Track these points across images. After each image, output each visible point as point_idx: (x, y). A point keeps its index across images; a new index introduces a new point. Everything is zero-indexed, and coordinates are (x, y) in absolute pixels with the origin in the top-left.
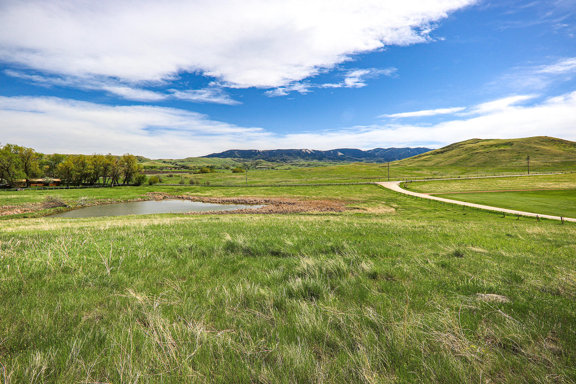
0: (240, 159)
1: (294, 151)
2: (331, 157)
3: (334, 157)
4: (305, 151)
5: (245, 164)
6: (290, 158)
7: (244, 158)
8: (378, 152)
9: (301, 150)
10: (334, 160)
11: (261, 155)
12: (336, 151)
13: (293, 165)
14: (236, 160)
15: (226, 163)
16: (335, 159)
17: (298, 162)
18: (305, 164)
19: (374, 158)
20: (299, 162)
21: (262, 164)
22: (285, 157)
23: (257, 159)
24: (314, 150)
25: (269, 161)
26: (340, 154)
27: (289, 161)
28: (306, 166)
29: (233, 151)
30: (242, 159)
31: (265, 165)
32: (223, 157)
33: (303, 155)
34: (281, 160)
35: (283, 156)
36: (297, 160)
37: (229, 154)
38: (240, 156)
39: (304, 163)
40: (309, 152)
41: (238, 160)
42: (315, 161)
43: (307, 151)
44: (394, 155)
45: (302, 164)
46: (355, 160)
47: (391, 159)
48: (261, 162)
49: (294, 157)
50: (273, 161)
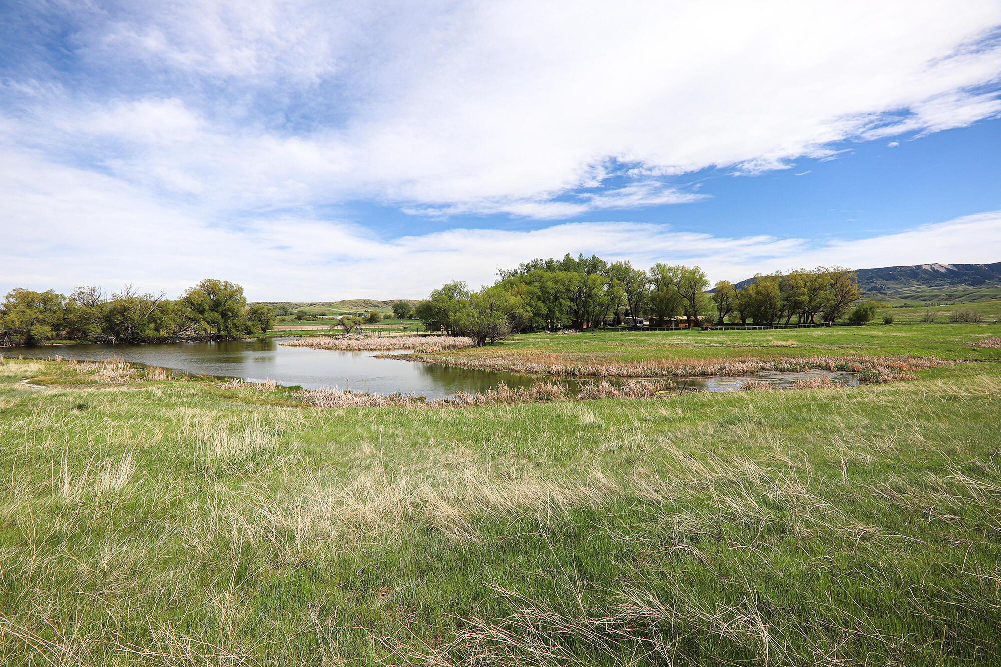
1: (901, 271)
4: (931, 268)
6: (891, 284)
9: (920, 267)
13: (906, 298)
17: (914, 291)
18: (940, 295)
20: (919, 292)
22: (879, 283)
24: (955, 265)
27: (891, 292)
28: (943, 299)
33: (926, 276)
35: (873, 282)
36: (913, 288)
40: (943, 270)
42: (961, 287)
43: (936, 268)
49: (901, 283)
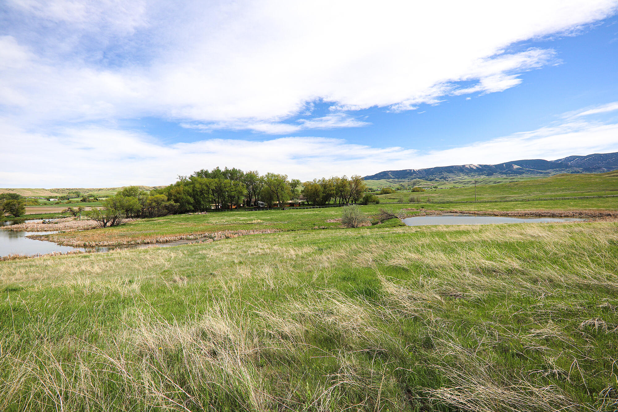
0: (394, 180)
1: (456, 168)
2: (504, 171)
3: (507, 171)
4: (469, 167)
5: (401, 185)
6: (451, 175)
7: (398, 178)
8: (572, 160)
9: (464, 166)
10: (508, 175)
11: (417, 174)
12: (509, 165)
13: (456, 183)
14: (391, 181)
15: (381, 185)
16: (510, 174)
17: (461, 179)
18: (472, 181)
19: (566, 168)
20: (463, 179)
21: (420, 184)
22: (445, 175)
23: (413, 179)
24: (480, 165)
25: (427, 180)
26: (516, 167)
27: (450, 179)
28: (473, 183)
29: (386, 173)
30: (396, 180)
31: (424, 185)
32: (376, 178)
33: (467, 171)
34: (440, 179)
35: (442, 174)
36: (461, 178)
37: (382, 176)
38: (393, 177)
39: (470, 180)
40: (475, 168)
41: (393, 181)
42: (482, 177)
43: (472, 166)
44: (598, 164)
45: (468, 182)
46: (537, 173)
47: (593, 168)
48: (419, 181)
49: (455, 175)
50: (431, 180)
